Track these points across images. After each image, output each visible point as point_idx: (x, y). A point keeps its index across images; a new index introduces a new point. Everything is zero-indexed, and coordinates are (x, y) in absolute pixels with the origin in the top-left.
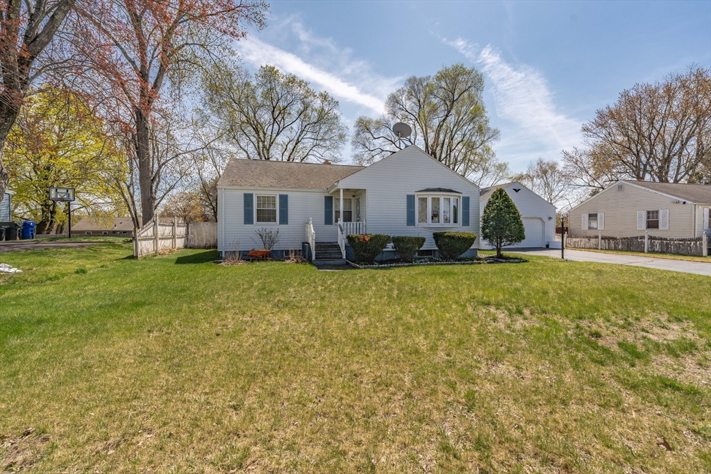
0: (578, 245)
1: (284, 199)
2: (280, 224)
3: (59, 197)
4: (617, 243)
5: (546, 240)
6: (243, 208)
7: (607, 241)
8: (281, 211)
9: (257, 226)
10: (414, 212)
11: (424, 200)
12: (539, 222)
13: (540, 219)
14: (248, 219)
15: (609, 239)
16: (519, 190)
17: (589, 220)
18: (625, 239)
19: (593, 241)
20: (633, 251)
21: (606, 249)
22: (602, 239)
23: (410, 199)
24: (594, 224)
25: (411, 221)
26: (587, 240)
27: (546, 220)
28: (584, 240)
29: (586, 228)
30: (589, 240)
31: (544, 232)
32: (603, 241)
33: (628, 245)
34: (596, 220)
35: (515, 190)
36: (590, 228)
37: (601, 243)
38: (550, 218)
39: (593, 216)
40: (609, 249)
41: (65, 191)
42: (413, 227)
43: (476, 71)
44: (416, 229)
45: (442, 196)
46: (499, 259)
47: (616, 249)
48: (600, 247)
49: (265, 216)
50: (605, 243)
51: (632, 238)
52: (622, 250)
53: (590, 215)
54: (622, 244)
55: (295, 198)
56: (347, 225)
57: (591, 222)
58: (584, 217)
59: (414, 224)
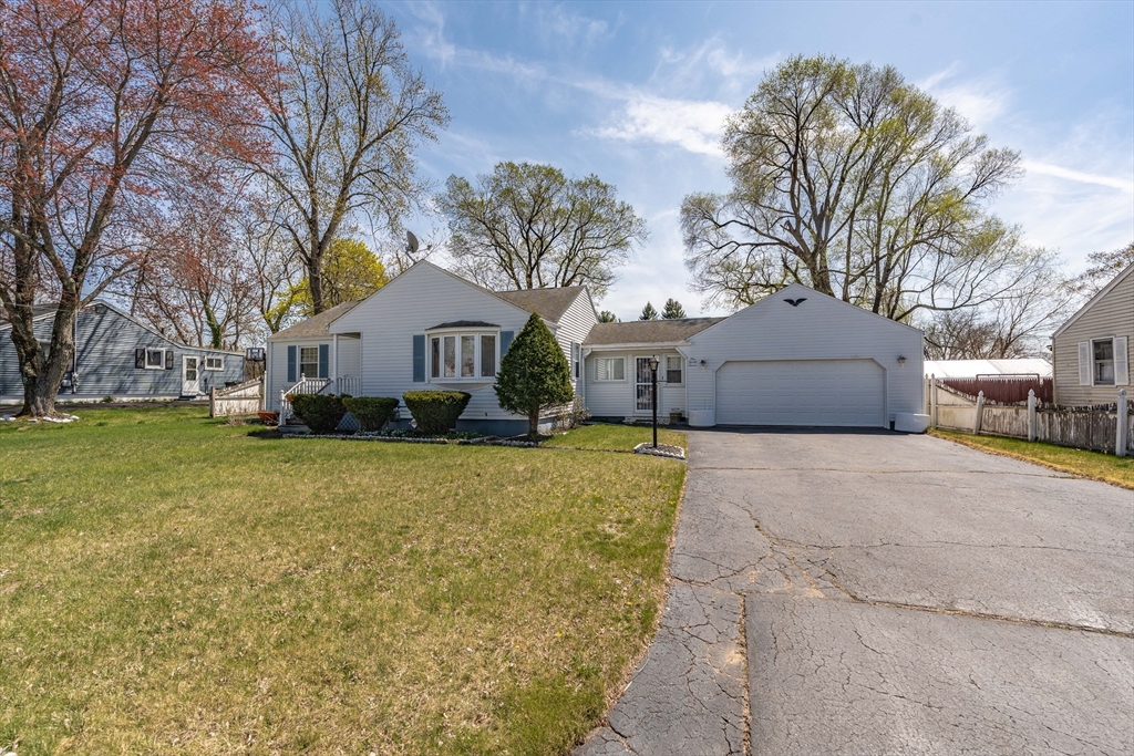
1: (324, 349)
6: (287, 363)
8: (321, 365)
10: (423, 360)
13: (870, 360)
14: (291, 376)
16: (800, 300)
23: (418, 342)
25: (418, 374)
27: (887, 362)
29: (1089, 380)
34: (1112, 356)
35: (791, 302)
38: (901, 359)
42: (423, 383)
44: (427, 387)
49: (309, 371)
53: (1097, 345)
57: (1101, 365)
58: (1083, 349)
59: (423, 380)
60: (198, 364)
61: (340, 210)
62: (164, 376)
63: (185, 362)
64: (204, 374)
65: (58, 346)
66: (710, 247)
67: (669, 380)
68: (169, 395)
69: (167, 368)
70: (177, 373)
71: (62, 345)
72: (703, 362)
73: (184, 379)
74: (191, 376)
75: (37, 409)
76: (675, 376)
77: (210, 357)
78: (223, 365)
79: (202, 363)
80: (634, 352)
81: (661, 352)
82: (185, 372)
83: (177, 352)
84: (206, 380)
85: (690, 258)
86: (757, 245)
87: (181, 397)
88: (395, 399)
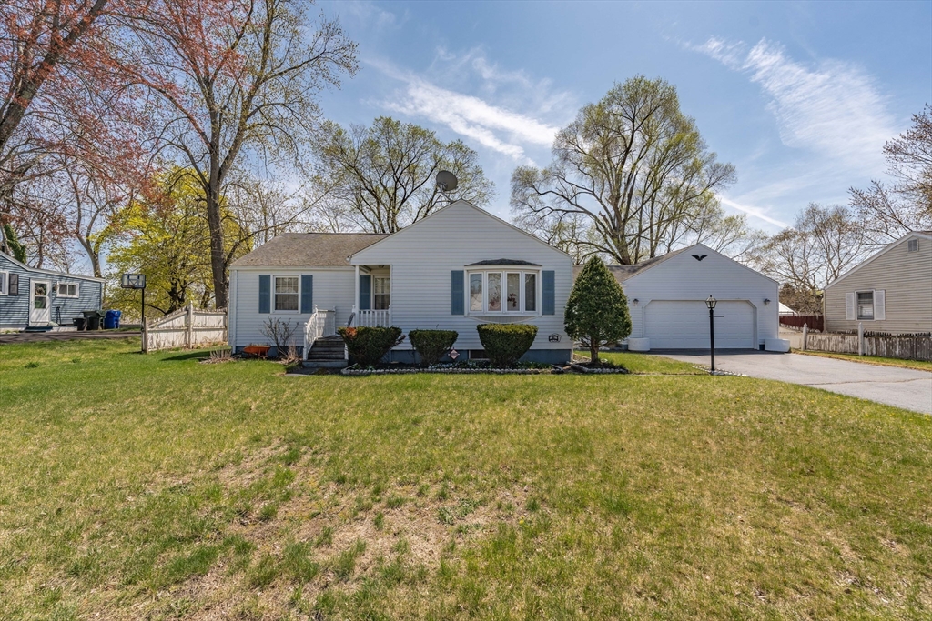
0: (825, 346)
1: (307, 281)
2: (302, 312)
3: (131, 284)
4: (892, 344)
5: (760, 338)
6: (258, 293)
7: (873, 340)
8: (303, 296)
9: (276, 315)
10: (462, 294)
11: (476, 279)
12: (746, 309)
13: (748, 302)
14: (264, 307)
15: (877, 336)
16: (703, 256)
17: (859, 303)
18: (905, 336)
19: (849, 339)
20: (922, 360)
21: (872, 355)
22: (865, 335)
23: (457, 277)
24: (867, 311)
25: (458, 307)
26: (839, 337)
27: (758, 303)
28: (834, 337)
29: (854, 317)
30: (843, 337)
31: (755, 324)
32: (866, 340)
33: (912, 347)
34: (871, 303)
35: (697, 257)
36: (860, 317)
37: (863, 343)
38: (766, 301)
39: (865, 297)
40: (877, 355)
41: (136, 277)
42: (462, 316)
43: (666, 83)
44: (466, 320)
45: (504, 272)
46: (594, 366)
47: (890, 356)
48: (860, 351)
49: (284, 303)
50: (871, 343)
51: (919, 336)
52: (901, 358)
53: (860, 295)
54: (902, 345)
55: (322, 280)
56: (378, 314)
57: (862, 308)
58: (849, 297)
59: (463, 313)
60: (49, 289)
62: (6, 303)
63: (33, 288)
64: (57, 302)
66: (530, 210)
68: (13, 326)
69: (10, 294)
70: (22, 300)
72: (636, 300)
73: (32, 307)
74: (40, 303)
77: (63, 282)
78: (78, 292)
79: (54, 289)
82: (32, 299)
83: (23, 276)
84: (58, 309)
86: (567, 212)
87: (29, 329)
88: (455, 332)
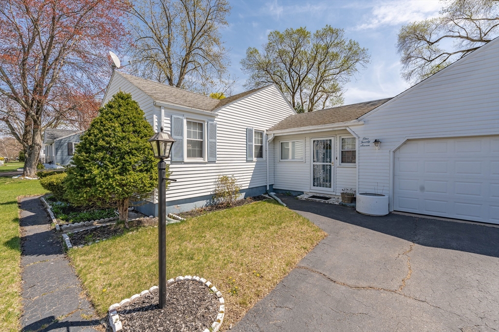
61: (182, 74)
65: (33, 145)
66: (423, 61)
67: (343, 161)
71: (35, 144)
72: (377, 141)
75: (27, 173)
76: (348, 157)
80: (311, 134)
81: (334, 132)
85: (406, 72)
